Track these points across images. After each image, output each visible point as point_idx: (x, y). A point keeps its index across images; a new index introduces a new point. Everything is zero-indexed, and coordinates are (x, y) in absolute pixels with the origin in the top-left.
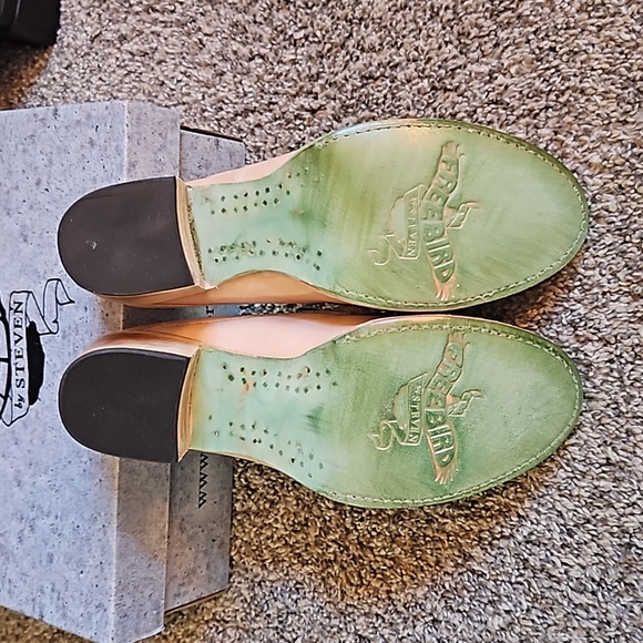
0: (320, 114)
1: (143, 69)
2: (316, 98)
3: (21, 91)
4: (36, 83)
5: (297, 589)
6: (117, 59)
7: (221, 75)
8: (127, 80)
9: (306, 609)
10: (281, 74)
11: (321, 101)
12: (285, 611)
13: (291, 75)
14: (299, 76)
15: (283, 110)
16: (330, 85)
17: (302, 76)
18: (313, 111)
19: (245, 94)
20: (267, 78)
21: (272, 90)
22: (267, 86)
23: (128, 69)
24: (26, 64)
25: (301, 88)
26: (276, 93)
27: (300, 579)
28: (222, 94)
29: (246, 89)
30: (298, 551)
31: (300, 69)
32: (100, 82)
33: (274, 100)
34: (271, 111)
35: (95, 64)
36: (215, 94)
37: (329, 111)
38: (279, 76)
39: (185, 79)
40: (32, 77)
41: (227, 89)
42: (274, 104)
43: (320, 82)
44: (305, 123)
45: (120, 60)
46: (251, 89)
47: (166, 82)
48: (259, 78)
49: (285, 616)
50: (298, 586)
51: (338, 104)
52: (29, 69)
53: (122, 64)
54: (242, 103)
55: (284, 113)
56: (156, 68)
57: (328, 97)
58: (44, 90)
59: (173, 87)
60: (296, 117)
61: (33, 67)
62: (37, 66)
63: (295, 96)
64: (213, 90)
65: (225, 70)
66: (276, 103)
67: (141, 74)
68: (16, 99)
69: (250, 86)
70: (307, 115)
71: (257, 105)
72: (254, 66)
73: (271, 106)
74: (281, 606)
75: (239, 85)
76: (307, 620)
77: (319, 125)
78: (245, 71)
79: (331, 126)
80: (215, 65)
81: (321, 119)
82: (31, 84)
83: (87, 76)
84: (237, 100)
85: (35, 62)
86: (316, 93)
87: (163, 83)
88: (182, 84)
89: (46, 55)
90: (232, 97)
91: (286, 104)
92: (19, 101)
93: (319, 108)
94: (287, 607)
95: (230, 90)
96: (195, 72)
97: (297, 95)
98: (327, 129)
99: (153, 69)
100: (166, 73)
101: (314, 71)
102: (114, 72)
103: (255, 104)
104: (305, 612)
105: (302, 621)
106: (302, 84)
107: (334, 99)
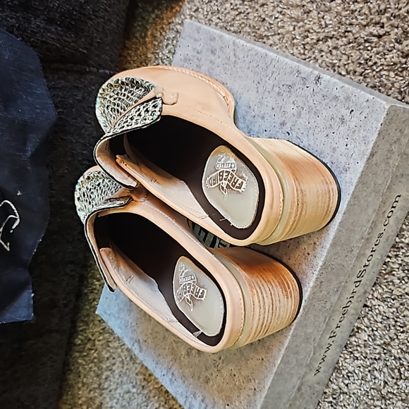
0: (385, 38)
1: (249, 10)
2: (382, 27)
3: (163, 28)
4: (173, 22)
5: (348, 377)
6: (231, 4)
7: (308, 13)
8: (238, 18)
9: (355, 391)
10: (356, 10)
11: (386, 29)
12: (339, 391)
13: (364, 11)
14: (370, 11)
15: (356, 36)
16: (394, 17)
17: (373, 11)
18: (379, 37)
19: (327, 26)
20: (344, 13)
21: (348, 22)
22: (344, 19)
23: (239, 10)
24: (167, 10)
25: (372, 19)
26: (351, 24)
27: (351, 369)
28: (309, 26)
29: (328, 22)
30: (350, 350)
31: (371, 6)
32: (218, 21)
33: (349, 29)
34: (346, 37)
35: (216, 8)
36: (303, 26)
37: (393, 36)
38: (353, 12)
39: (281, 16)
40: (171, 18)
41: (312, 23)
42: (348, 32)
43: (386, 15)
44: (373, 45)
45: (234, 4)
46: (331, 22)
47: (266, 19)
48: (338, 14)
49: (337, 395)
50: (349, 374)
51: (400, 31)
52: (169, 13)
53: (235, 8)
54: (324, 32)
55: (356, 38)
56: (260, 9)
57: (392, 26)
58: (178, 27)
59: (271, 22)
60: (366, 41)
61: (171, 12)
62: (174, 11)
63: (365, 26)
64: (301, 24)
65: (311, 9)
66: (350, 31)
67: (248, 14)
68: (159, 33)
69: (331, 20)
70: (375, 39)
71: (335, 33)
72: (335, 5)
73: (346, 34)
74: (335, 387)
75: (322, 20)
76: (355, 399)
77: (384, 46)
78: (327, 9)
79: (394, 47)
80: (303, 6)
81: (385, 42)
82: (169, 23)
83: (209, 17)
84: (319, 30)
85: (172, 8)
86: (383, 24)
87: (264, 19)
88: (279, 20)
89: (181, 3)
90: (316, 28)
91: (358, 32)
92: (161, 34)
93: (384, 35)
94: (340, 389)
95: (314, 23)
96: (288, 12)
97: (367, 25)
98: (390, 49)
99: (257, 10)
100: (267, 13)
101: (382, 7)
102: (229, 13)
103: (333, 33)
104: (354, 394)
105: (352, 399)
106: (372, 17)
107: (397, 27)
